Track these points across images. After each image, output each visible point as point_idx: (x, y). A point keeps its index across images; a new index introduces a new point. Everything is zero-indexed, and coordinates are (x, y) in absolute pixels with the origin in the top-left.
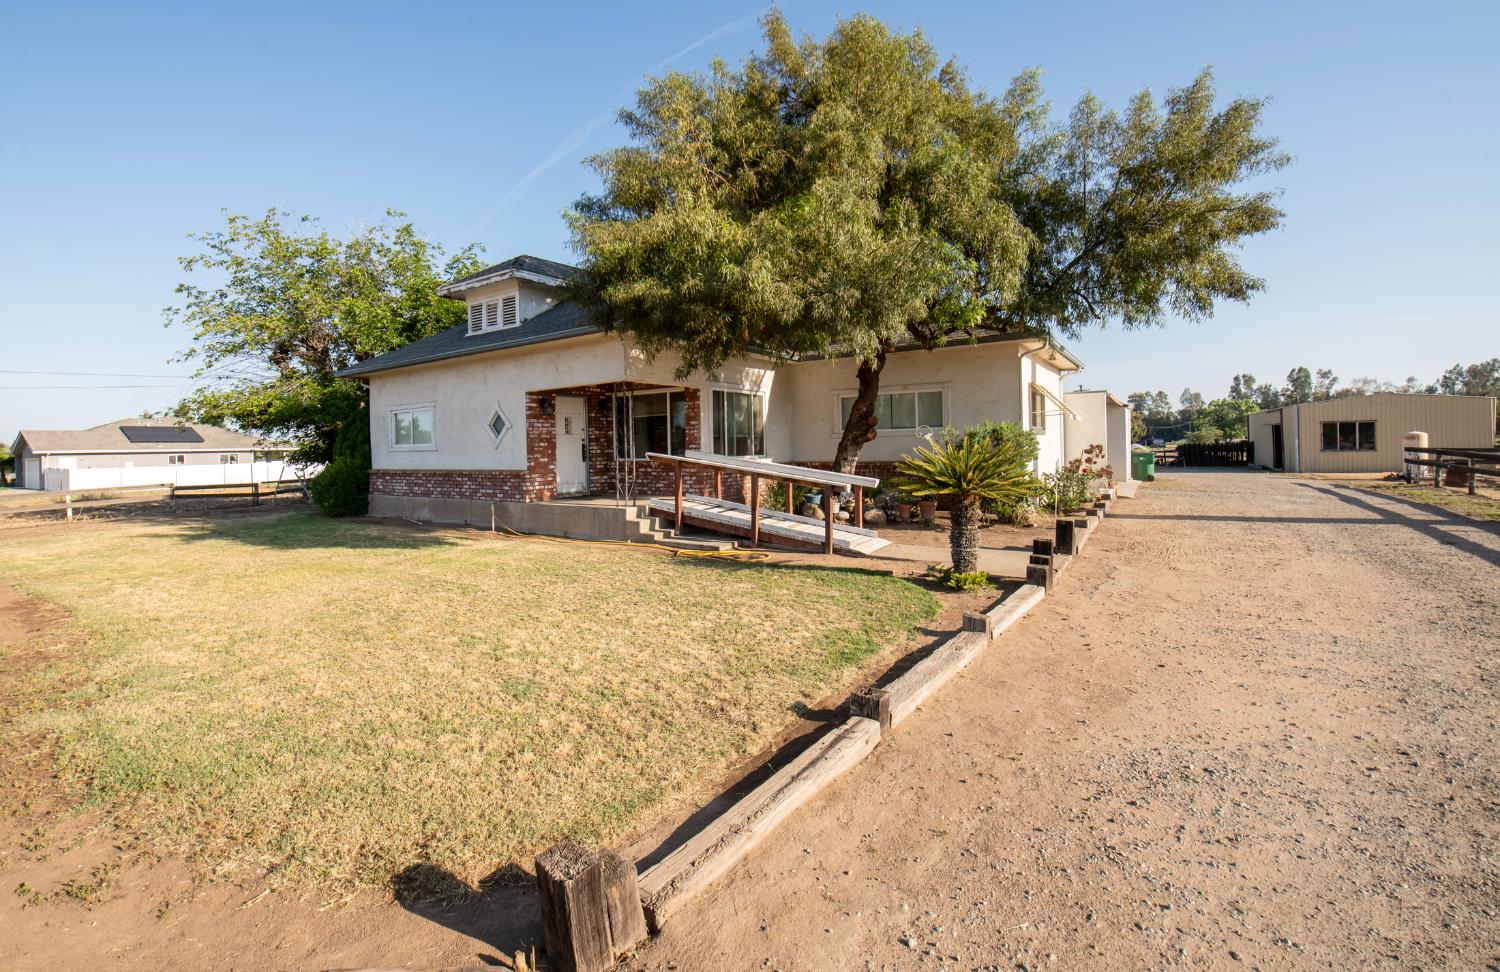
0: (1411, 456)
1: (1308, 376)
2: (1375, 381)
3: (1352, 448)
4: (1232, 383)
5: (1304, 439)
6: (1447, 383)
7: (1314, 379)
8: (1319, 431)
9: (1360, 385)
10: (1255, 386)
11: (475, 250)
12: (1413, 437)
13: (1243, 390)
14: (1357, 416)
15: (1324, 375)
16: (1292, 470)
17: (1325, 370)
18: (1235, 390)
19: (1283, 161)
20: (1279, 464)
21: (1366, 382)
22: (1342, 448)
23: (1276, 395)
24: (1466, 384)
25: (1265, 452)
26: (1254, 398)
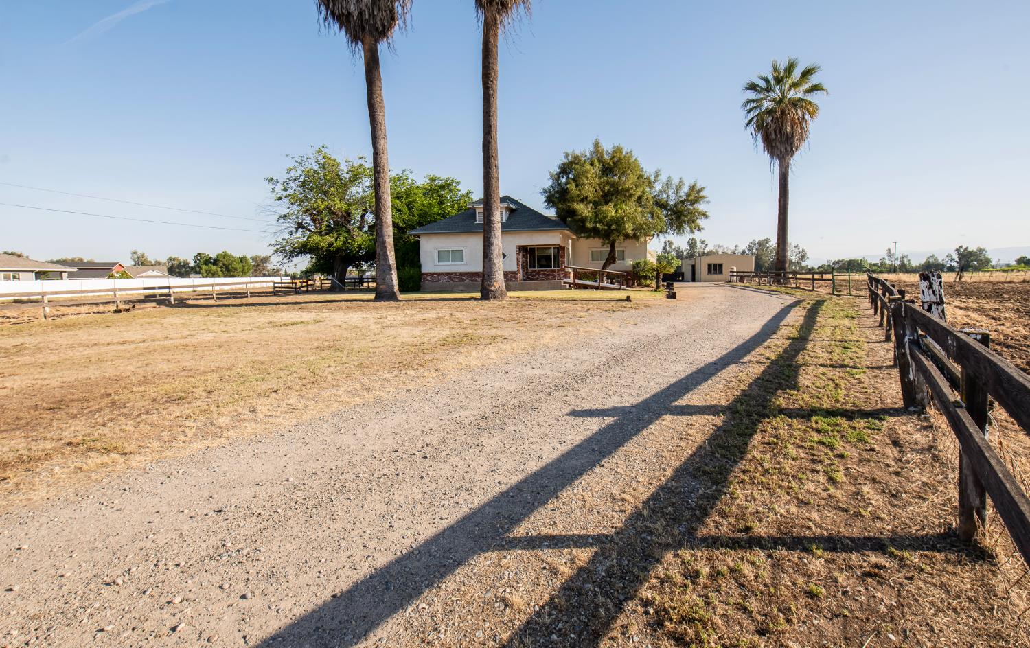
0: (731, 274)
1: (696, 243)
2: (722, 246)
3: (716, 273)
4: (663, 245)
5: (702, 270)
6: (750, 248)
7: (698, 244)
8: (707, 266)
9: (717, 248)
10: (673, 247)
11: (406, 172)
12: (732, 269)
13: (668, 249)
14: (717, 261)
15: (703, 242)
16: (698, 281)
17: (703, 240)
18: (665, 248)
19: (709, 202)
20: (694, 280)
21: (719, 247)
22: (714, 273)
23: (682, 252)
24: (757, 249)
25: (688, 274)
26: (673, 253)
